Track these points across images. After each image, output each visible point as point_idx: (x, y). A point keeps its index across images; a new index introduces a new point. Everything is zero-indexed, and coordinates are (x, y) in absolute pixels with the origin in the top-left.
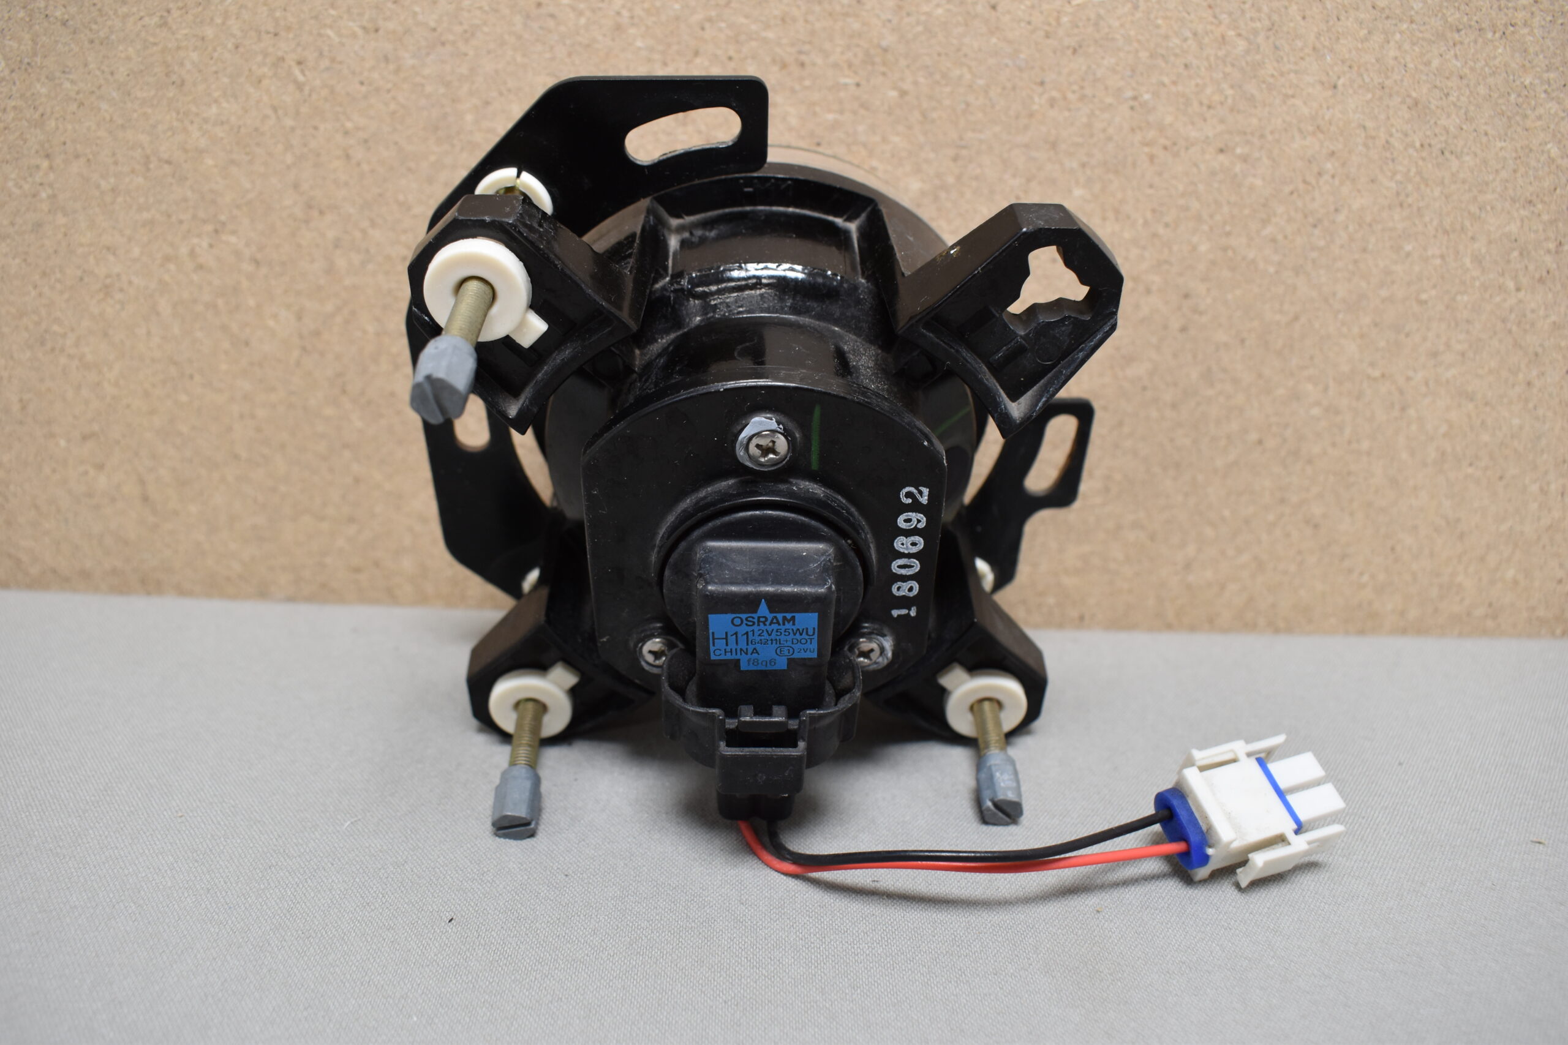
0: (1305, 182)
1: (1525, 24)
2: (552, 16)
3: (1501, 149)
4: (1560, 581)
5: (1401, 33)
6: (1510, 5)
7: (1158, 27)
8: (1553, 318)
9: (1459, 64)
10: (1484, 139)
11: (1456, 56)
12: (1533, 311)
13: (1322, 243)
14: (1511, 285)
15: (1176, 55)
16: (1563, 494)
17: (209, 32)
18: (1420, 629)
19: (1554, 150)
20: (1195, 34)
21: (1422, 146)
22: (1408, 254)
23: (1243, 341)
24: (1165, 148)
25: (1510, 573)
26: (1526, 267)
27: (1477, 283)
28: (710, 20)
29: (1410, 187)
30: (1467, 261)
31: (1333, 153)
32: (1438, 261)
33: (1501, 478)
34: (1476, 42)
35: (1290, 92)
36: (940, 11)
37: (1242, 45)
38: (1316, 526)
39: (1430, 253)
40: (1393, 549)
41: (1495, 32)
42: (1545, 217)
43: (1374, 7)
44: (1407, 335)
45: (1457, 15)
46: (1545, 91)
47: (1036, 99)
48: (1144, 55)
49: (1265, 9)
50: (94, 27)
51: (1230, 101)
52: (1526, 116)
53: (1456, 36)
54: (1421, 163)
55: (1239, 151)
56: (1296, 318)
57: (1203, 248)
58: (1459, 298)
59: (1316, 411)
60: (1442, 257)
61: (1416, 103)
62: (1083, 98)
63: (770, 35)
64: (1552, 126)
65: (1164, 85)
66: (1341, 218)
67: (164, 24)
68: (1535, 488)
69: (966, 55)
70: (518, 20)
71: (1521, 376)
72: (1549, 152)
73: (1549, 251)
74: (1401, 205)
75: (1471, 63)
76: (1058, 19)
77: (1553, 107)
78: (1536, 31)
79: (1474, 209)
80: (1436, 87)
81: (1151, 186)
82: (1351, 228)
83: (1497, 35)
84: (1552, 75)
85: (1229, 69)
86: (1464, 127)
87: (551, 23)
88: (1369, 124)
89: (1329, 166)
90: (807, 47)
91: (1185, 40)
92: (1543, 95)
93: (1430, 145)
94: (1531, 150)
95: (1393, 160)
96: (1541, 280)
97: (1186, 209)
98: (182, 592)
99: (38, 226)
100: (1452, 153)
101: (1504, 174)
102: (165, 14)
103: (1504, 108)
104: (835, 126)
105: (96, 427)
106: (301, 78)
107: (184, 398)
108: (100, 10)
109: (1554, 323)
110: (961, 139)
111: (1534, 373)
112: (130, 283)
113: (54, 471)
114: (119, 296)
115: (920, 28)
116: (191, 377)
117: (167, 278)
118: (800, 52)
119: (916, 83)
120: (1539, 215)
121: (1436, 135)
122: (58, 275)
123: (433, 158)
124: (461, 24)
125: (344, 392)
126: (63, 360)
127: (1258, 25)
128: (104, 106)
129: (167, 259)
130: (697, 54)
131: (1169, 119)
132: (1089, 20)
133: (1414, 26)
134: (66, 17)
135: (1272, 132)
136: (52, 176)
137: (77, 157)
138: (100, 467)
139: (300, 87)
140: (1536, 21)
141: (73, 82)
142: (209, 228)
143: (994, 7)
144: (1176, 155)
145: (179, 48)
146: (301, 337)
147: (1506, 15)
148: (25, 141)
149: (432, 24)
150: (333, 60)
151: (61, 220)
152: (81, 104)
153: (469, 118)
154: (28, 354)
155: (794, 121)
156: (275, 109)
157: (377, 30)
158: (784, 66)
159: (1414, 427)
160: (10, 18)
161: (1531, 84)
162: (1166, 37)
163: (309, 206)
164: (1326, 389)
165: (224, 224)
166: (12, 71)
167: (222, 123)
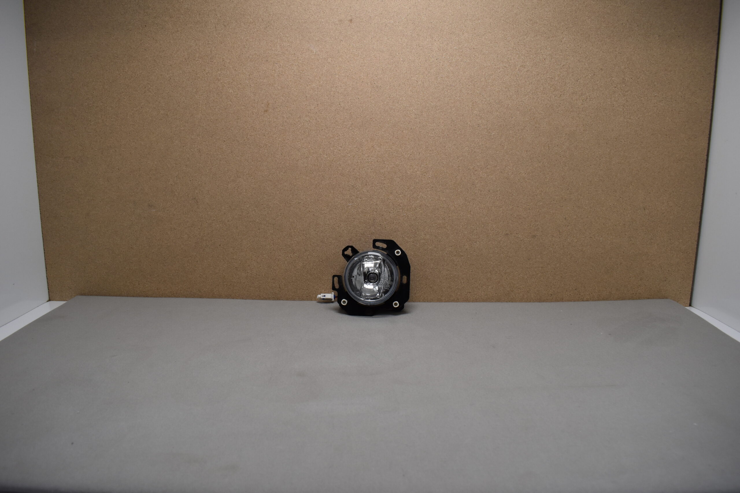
1: (447, 227)
13: (427, 252)
17: (295, 231)
19: (453, 240)
22: (437, 253)
37: (414, 231)
38: (431, 288)
40: (442, 291)
44: (439, 263)
50: (281, 230)
56: (425, 261)
61: (435, 236)
63: (360, 231)
66: (428, 249)
67: (290, 230)
68: (460, 282)
70: (332, 229)
89: (426, 243)
97: (410, 249)
98: (282, 300)
99: (271, 252)
101: (448, 243)
104: (368, 241)
105: (274, 278)
111: (456, 267)
113: (268, 284)
114: (280, 261)
116: (288, 271)
117: (287, 259)
126: (271, 269)
128: (281, 239)
131: (406, 239)
136: (274, 247)
137: (277, 244)
139: (306, 237)
140: (448, 226)
144: (408, 243)
146: (303, 266)
150: (310, 234)
152: (279, 238)
154: (267, 268)
155: (363, 240)
156: (302, 239)
158: (362, 234)
159: (442, 274)
163: (306, 250)
164: (430, 270)
165: (295, 252)
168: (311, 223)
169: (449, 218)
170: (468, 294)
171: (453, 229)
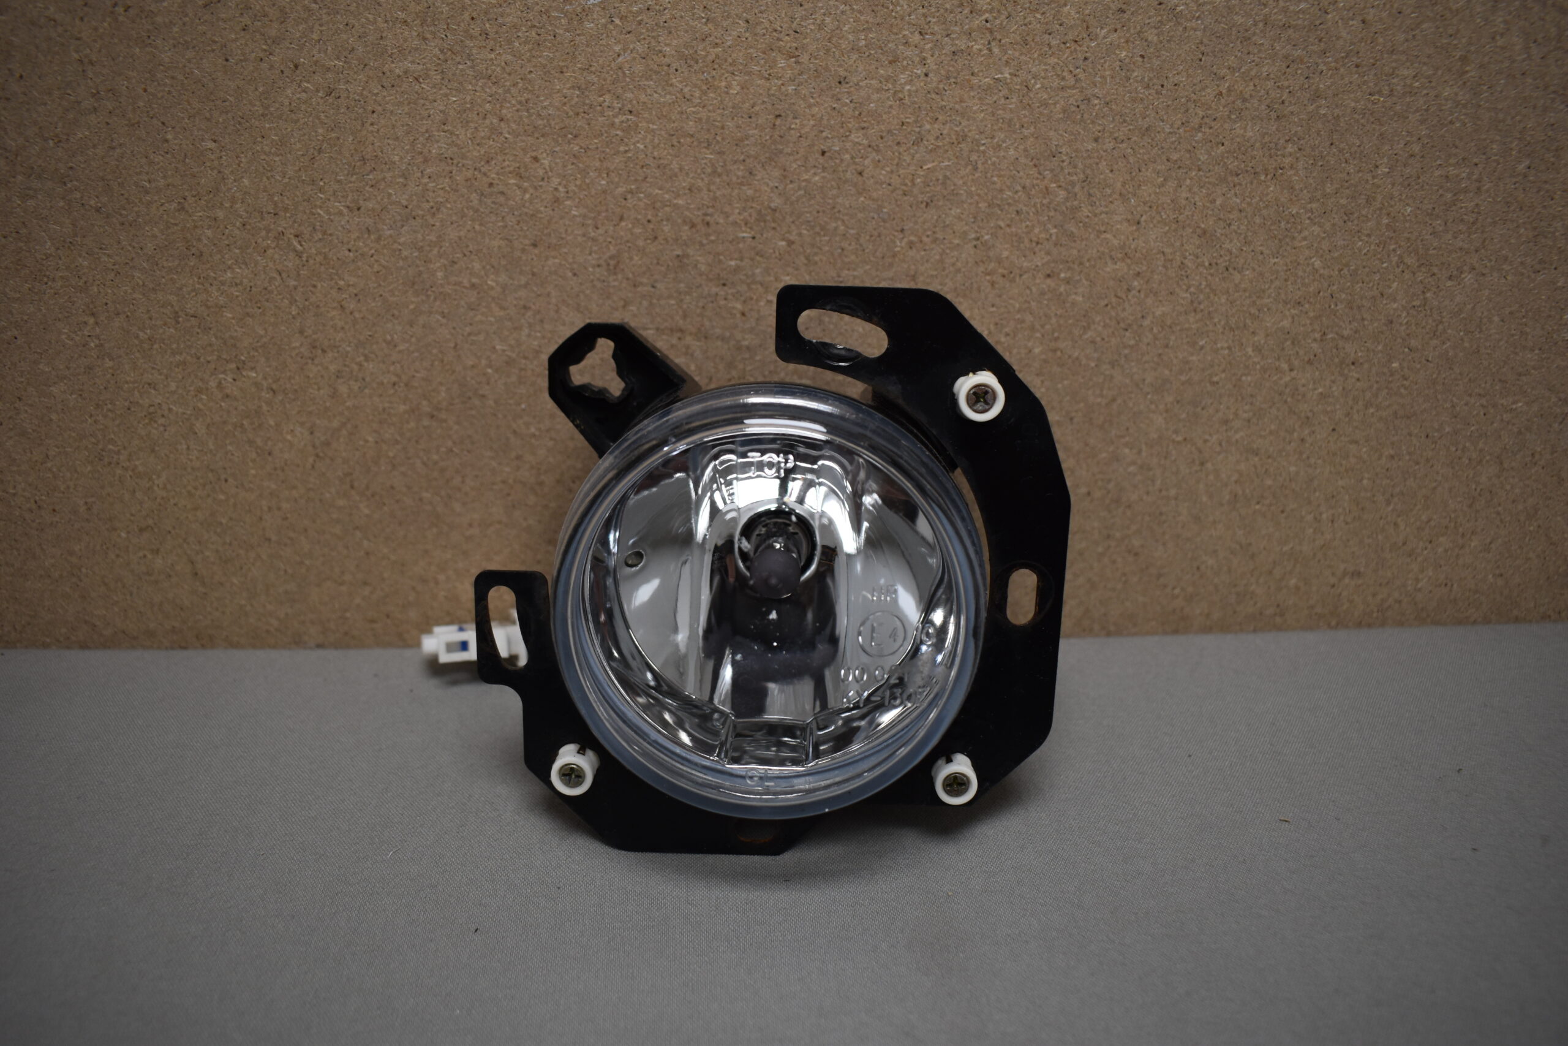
0: (1116, 296)
1: (1292, 167)
2: (502, 193)
3: (1274, 264)
4: (1333, 586)
5: (1191, 179)
6: (1279, 153)
7: (994, 183)
8: (1320, 390)
9: (1238, 201)
10: (1260, 258)
11: (1236, 195)
12: (1304, 386)
13: (1132, 342)
14: (1285, 366)
15: (1009, 204)
16: (1332, 521)
17: (220, 214)
18: (1223, 627)
19: (1318, 264)
20: (1024, 188)
21: (1210, 264)
22: (1202, 348)
23: (1071, 419)
24: (1004, 276)
25: (1293, 582)
26: (1297, 353)
27: (1258, 367)
28: (631, 192)
29: (1202, 297)
30: (1250, 350)
31: (1139, 274)
32: (1226, 352)
33: (1282, 512)
34: (1251, 183)
35: (1103, 229)
36: (817, 178)
37: (1062, 194)
38: (1136, 554)
39: (1219, 345)
40: (1198, 568)
41: (1267, 175)
42: (1312, 314)
43: (1168, 160)
44: (1203, 408)
45: (1236, 163)
46: (1309, 218)
47: (898, 243)
48: (982, 205)
49: (1080, 165)
50: (124, 212)
51: (1054, 238)
52: (1294, 238)
53: (1236, 179)
54: (1209, 277)
55: (1062, 275)
56: (1114, 400)
57: (1037, 350)
58: (1244, 378)
59: (1132, 469)
60: (1229, 348)
61: (1205, 232)
62: (935, 240)
64: (1315, 245)
65: (1001, 228)
66: (1146, 322)
67: (182, 209)
68: (1310, 517)
69: (839, 211)
70: (474, 196)
71: (1296, 434)
72: (1313, 265)
73: (1315, 340)
74: (1195, 311)
75: (1248, 200)
76: (913, 181)
77: (1316, 229)
78: (1300, 172)
79: (1253, 311)
80: (1220, 219)
81: (993, 306)
82: (1155, 330)
83: (1269, 177)
84: (1314, 205)
85: (1052, 214)
86: (1244, 249)
87: (502, 199)
88: (1168, 250)
89: (1136, 283)
90: (710, 210)
91: (1017, 192)
92: (1308, 221)
93: (1217, 264)
94: (1298, 264)
95: (1187, 277)
96: (1310, 362)
97: (1023, 321)
99: (90, 368)
100: (1235, 269)
101: (1277, 283)
102: (182, 201)
103: (1276, 232)
104: (737, 270)
105: (150, 522)
106: (299, 247)
107: (222, 497)
108: (127, 199)
109: (1321, 394)
110: (839, 276)
111: (1307, 432)
112: (170, 410)
113: (118, 556)
114: (162, 421)
115: (802, 192)
116: (226, 481)
117: (200, 405)
118: (706, 214)
119: (800, 235)
120: (1307, 313)
121: (1221, 256)
122: (109, 406)
123: (412, 307)
124: (428, 201)
125: (352, 487)
126: (119, 472)
127: (1075, 178)
128: (137, 274)
129: (199, 391)
130: (622, 219)
131: (1005, 254)
132: (938, 180)
133: (1201, 173)
134: (99, 205)
135: (1088, 260)
136: (98, 330)
137: (118, 314)
138: (157, 552)
139: (299, 255)
140: (1301, 165)
141: (109, 256)
142: (233, 366)
143: (860, 174)
144: (1013, 281)
145: (196, 227)
146: (314, 446)
147: (1276, 161)
148: (73, 303)
149: (405, 203)
150: (324, 233)
151: (109, 364)
152: (118, 273)
153: (440, 274)
154: (89, 468)
156: (279, 272)
157: (359, 209)
158: (693, 226)
159: (1211, 477)
160: (51, 207)
161: (1297, 213)
162: (1001, 191)
163: (313, 347)
164: (1140, 452)
165: (244, 362)
166: (58, 249)
167: (236, 285)
168: (320, 151)
169: (1311, 108)
170: (1347, 580)
171: (1329, 188)
